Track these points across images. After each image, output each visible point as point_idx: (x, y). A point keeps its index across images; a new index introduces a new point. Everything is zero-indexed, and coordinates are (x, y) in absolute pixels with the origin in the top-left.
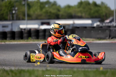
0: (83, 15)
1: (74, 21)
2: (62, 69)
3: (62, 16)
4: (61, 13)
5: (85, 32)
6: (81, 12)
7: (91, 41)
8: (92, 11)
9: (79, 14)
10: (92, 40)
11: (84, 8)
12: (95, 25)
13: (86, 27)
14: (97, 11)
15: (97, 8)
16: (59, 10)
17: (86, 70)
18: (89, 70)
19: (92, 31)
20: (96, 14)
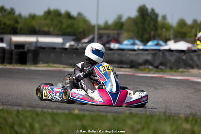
0: (51, 30)
1: (37, 38)
2: (20, 109)
3: (21, 29)
4: (19, 26)
5: (52, 54)
6: (47, 25)
7: (61, 68)
8: (64, 26)
9: (46, 29)
10: (63, 67)
11: (52, 20)
12: (67, 45)
13: (54, 48)
14: (71, 26)
15: (70, 21)
16: (17, 22)
17: (55, 111)
18: (60, 111)
19: (63, 55)
20: (69, 30)
